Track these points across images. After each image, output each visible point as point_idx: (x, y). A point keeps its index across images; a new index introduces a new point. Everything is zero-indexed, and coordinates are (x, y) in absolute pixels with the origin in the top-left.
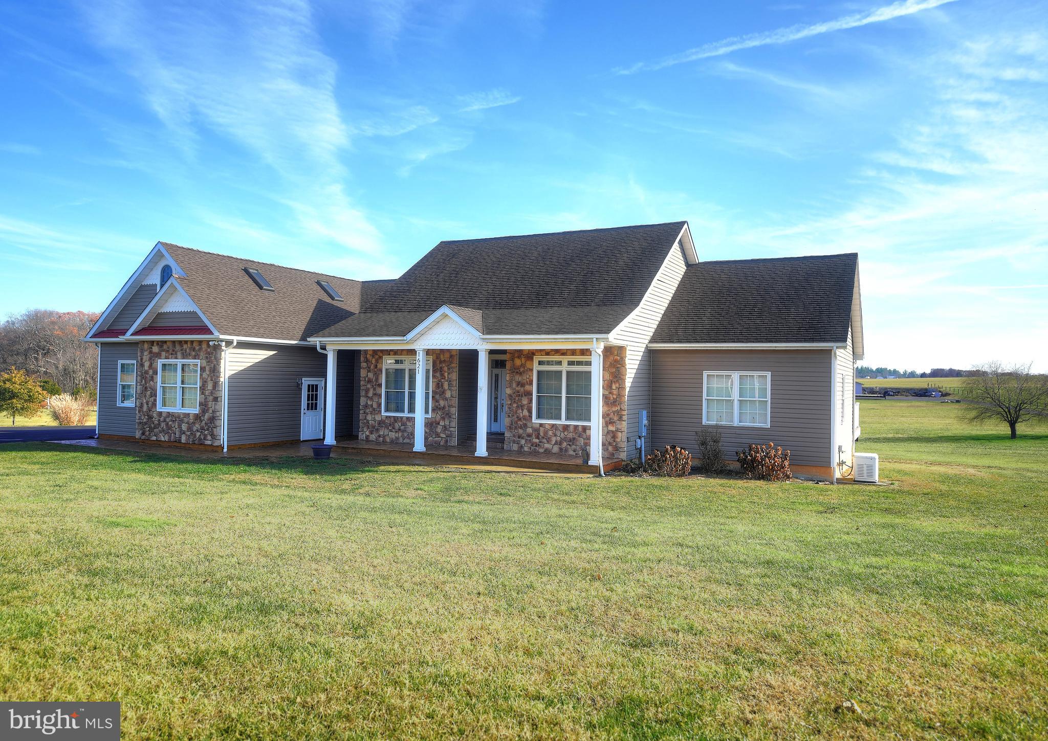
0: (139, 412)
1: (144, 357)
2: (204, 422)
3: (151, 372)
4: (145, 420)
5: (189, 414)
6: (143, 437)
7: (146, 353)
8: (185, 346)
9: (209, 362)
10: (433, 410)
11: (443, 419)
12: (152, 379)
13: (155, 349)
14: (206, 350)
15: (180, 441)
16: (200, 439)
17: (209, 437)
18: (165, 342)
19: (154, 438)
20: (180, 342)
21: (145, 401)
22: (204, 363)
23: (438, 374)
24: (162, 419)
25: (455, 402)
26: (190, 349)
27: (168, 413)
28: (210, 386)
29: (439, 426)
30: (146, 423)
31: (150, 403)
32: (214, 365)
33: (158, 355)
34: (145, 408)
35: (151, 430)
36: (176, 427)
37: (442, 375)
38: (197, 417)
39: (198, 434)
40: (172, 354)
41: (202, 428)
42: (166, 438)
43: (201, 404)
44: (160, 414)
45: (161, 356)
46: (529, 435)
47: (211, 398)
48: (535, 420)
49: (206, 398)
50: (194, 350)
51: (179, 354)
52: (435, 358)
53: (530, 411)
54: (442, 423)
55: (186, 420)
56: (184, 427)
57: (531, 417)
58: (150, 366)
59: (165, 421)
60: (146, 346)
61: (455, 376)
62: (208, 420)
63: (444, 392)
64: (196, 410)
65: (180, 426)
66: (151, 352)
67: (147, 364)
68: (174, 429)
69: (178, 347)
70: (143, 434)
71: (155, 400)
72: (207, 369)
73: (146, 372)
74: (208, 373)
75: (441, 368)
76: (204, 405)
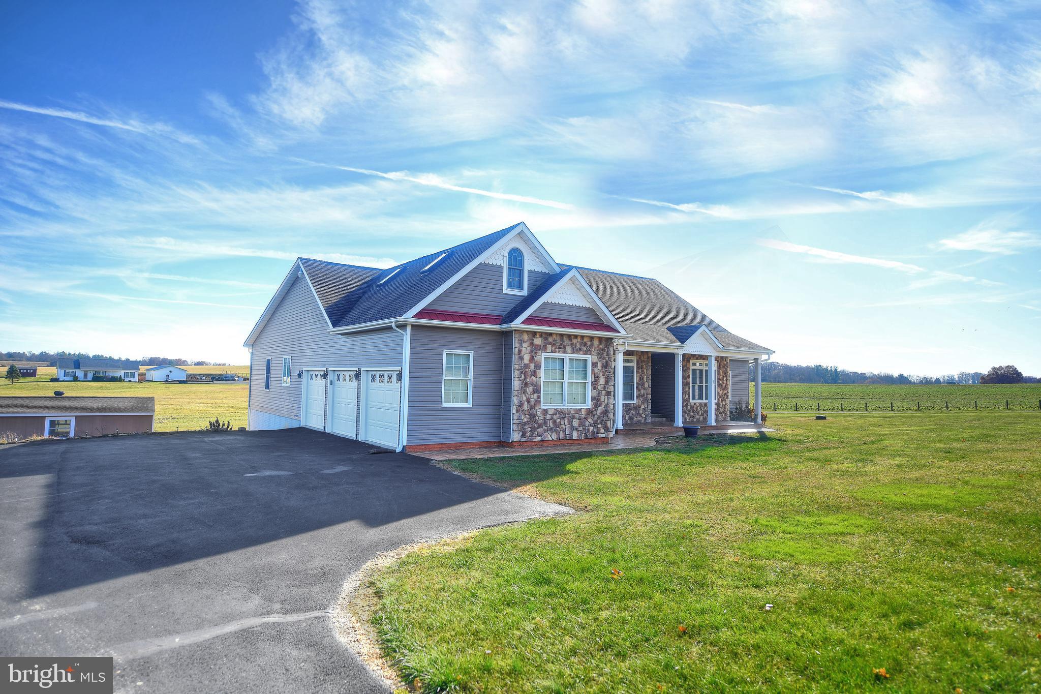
0: (517, 411)
1: (524, 349)
2: (596, 416)
3: (532, 366)
4: (526, 420)
5: (580, 410)
6: (524, 439)
7: (525, 345)
8: (575, 341)
9: (601, 357)
10: (637, 397)
11: (643, 403)
12: (534, 374)
13: (538, 341)
14: (598, 347)
15: (571, 439)
16: (593, 433)
17: (602, 431)
18: (551, 334)
19: (538, 439)
20: (569, 336)
21: (524, 398)
22: (596, 359)
23: (640, 371)
24: (548, 417)
25: (650, 391)
26: (581, 344)
27: (556, 409)
28: (602, 381)
29: (641, 409)
30: (525, 423)
31: (532, 402)
32: (607, 362)
33: (544, 348)
34: (526, 407)
35: (533, 430)
36: (566, 423)
37: (643, 371)
38: (590, 412)
39: (591, 428)
40: (559, 348)
41: (595, 423)
42: (554, 437)
43: (593, 399)
44: (545, 412)
45: (546, 349)
46: (689, 411)
47: (604, 392)
48: (692, 401)
49: (599, 393)
50: (585, 345)
51: (569, 349)
52: (638, 358)
53: (689, 396)
54: (643, 407)
55: (577, 416)
56: (576, 423)
57: (690, 399)
58: (532, 359)
59: (552, 418)
60: (525, 337)
61: (650, 372)
62: (601, 414)
63: (643, 384)
64: (589, 405)
65: (570, 423)
66: (532, 344)
67: (527, 358)
68: (563, 426)
69: (566, 341)
70: (523, 436)
71: (539, 397)
72: (599, 364)
73: (527, 366)
74: (600, 368)
75: (642, 366)
76: (596, 400)
